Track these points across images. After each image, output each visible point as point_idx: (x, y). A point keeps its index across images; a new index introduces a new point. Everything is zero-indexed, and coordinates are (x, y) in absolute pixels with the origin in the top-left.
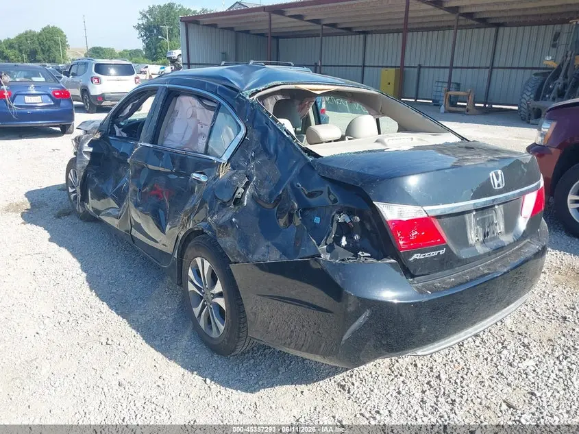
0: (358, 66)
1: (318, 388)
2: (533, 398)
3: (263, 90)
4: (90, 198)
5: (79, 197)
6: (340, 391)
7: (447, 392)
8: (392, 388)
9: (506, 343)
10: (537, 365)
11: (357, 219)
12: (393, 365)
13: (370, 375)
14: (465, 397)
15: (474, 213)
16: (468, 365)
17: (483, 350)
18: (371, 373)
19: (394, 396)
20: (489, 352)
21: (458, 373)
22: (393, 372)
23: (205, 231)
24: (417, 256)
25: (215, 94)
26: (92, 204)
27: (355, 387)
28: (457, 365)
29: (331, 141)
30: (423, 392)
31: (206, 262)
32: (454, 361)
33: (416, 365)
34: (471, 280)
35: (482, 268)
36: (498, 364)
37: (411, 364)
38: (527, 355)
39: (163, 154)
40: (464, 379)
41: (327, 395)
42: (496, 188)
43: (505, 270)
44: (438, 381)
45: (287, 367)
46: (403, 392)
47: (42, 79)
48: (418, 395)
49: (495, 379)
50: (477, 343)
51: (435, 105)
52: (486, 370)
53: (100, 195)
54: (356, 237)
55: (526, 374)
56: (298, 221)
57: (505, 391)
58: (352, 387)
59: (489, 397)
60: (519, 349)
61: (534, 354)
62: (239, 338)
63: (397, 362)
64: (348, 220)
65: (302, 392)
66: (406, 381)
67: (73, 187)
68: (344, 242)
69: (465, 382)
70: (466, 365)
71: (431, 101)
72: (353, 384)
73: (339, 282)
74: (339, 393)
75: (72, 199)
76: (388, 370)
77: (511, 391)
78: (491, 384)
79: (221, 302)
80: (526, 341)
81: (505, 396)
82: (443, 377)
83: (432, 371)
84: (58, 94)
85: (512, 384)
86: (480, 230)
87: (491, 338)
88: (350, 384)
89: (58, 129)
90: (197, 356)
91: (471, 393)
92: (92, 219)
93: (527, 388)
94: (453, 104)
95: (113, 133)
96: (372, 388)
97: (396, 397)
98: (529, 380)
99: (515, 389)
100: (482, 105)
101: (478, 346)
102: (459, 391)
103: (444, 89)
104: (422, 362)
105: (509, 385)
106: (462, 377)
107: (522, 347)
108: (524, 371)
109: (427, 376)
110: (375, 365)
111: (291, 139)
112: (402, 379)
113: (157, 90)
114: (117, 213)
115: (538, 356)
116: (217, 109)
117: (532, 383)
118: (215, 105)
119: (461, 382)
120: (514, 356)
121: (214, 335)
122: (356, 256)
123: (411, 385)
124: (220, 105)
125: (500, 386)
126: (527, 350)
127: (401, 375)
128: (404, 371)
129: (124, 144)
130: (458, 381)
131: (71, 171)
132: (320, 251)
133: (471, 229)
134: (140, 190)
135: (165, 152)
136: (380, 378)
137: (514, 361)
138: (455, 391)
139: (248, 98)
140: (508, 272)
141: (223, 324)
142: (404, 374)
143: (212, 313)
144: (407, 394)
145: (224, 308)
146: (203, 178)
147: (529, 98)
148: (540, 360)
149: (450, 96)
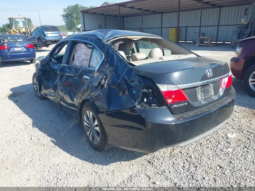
0: (159, 28)
1: (140, 163)
2: (231, 164)
3: (112, 39)
4: (43, 89)
5: (38, 89)
6: (149, 164)
7: (194, 163)
8: (171, 162)
9: (220, 142)
10: (233, 150)
11: (151, 90)
12: (172, 153)
13: (162, 157)
14: (202, 164)
15: (200, 87)
16: (203, 152)
17: (210, 145)
18: (162, 156)
19: (171, 165)
20: (212, 146)
21: (199, 155)
22: (171, 156)
23: (89, 99)
24: (175, 106)
25: (92, 42)
26: (44, 92)
27: (155, 162)
28: (199, 152)
29: (142, 60)
30: (184, 163)
31: (90, 112)
32: (198, 150)
33: (181, 153)
34: (200, 114)
35: (205, 109)
36: (216, 150)
37: (179, 152)
38: (229, 146)
39: (72, 69)
40: (201, 157)
41: (143, 166)
42: (209, 76)
43: (215, 110)
44: (190, 158)
45: (127, 155)
46: (176, 164)
47: (22, 40)
48: (182, 164)
49: (215, 157)
50: (208, 143)
51: (194, 43)
52: (211, 153)
53: (47, 88)
54: (151, 98)
55: (228, 154)
56: (127, 93)
57: (219, 161)
58: (154, 162)
59: (212, 164)
60: (226, 144)
61: (232, 146)
62: (105, 143)
63: (173, 151)
64: (147, 91)
65: (133, 165)
66: (177, 159)
67: (36, 85)
68: (145, 100)
69: (202, 158)
70: (202, 152)
71: (192, 42)
72: (154, 161)
73: (143, 117)
74: (148, 164)
75: (36, 90)
76: (169, 155)
77: (221, 161)
78: (213, 159)
79: (97, 129)
80: (229, 141)
81: (219, 163)
82: (193, 157)
83: (188, 155)
84: (28, 46)
85: (222, 158)
86: (203, 94)
87: (214, 140)
88: (153, 161)
89: (29, 61)
90: (89, 152)
91: (204, 163)
92: (44, 98)
93: (228, 160)
94: (202, 42)
95: (51, 61)
96: (162, 162)
97: (172, 165)
98: (229, 157)
99: (223, 161)
100: (215, 42)
101: (208, 144)
102: (199, 162)
103: (197, 36)
104: (184, 151)
105: (220, 159)
106: (201, 156)
107: (227, 144)
108: (227, 153)
109: (186, 157)
110: (164, 153)
111: (123, 59)
112: (175, 158)
113: (68, 42)
114: (54, 95)
115: (234, 147)
116: (93, 49)
117: (231, 158)
118: (92, 47)
119: (200, 158)
120: (223, 147)
121: (96, 143)
122: (151, 106)
123: (179, 160)
124: (94, 47)
125: (217, 159)
126: (229, 144)
127: (175, 157)
128: (176, 155)
129: (56, 65)
130: (199, 158)
131: (35, 78)
132: (136, 105)
133: (199, 94)
134: (63, 84)
135: (72, 68)
136: (166, 158)
137: (223, 149)
138: (198, 162)
139: (105, 43)
140: (217, 110)
141: (99, 138)
142: (176, 156)
143: (94, 133)
144: (177, 164)
145: (99, 131)
146: (88, 78)
147: (235, 38)
148: (235, 148)
149: (200, 39)
